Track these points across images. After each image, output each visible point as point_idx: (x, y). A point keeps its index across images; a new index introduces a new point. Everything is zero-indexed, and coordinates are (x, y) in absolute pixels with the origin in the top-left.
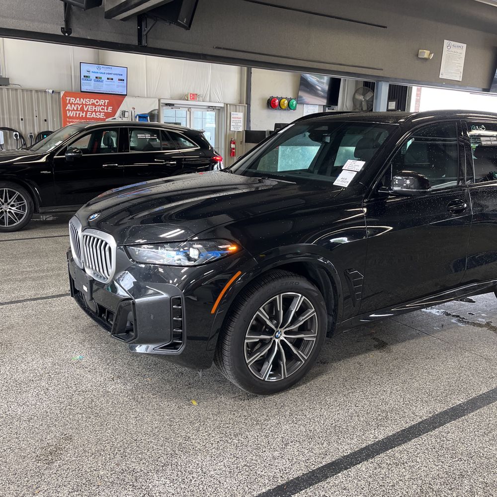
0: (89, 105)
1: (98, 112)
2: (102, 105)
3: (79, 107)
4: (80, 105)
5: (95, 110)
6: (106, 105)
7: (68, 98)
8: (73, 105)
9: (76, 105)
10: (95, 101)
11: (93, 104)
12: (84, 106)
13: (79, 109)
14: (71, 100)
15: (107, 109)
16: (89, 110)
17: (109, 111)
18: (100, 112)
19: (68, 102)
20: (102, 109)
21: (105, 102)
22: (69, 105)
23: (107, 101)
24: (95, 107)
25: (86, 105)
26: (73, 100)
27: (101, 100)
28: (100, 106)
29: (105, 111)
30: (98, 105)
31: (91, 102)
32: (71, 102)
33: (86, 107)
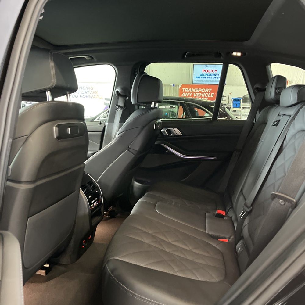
0: (198, 92)
1: (203, 97)
2: (206, 92)
3: (190, 94)
4: (191, 93)
5: (201, 96)
6: (210, 92)
7: (184, 89)
8: (186, 93)
9: (189, 93)
10: (202, 90)
11: (200, 92)
12: (194, 93)
13: (190, 96)
14: (186, 90)
15: (210, 95)
16: (197, 96)
17: (211, 96)
18: (205, 97)
19: (183, 91)
20: (207, 95)
21: (209, 90)
22: (184, 93)
23: (210, 89)
24: (202, 94)
25: (195, 93)
26: (187, 90)
27: (206, 89)
28: (205, 93)
29: (209, 96)
30: (204, 93)
31: (199, 90)
32: (185, 91)
33: (195, 94)
